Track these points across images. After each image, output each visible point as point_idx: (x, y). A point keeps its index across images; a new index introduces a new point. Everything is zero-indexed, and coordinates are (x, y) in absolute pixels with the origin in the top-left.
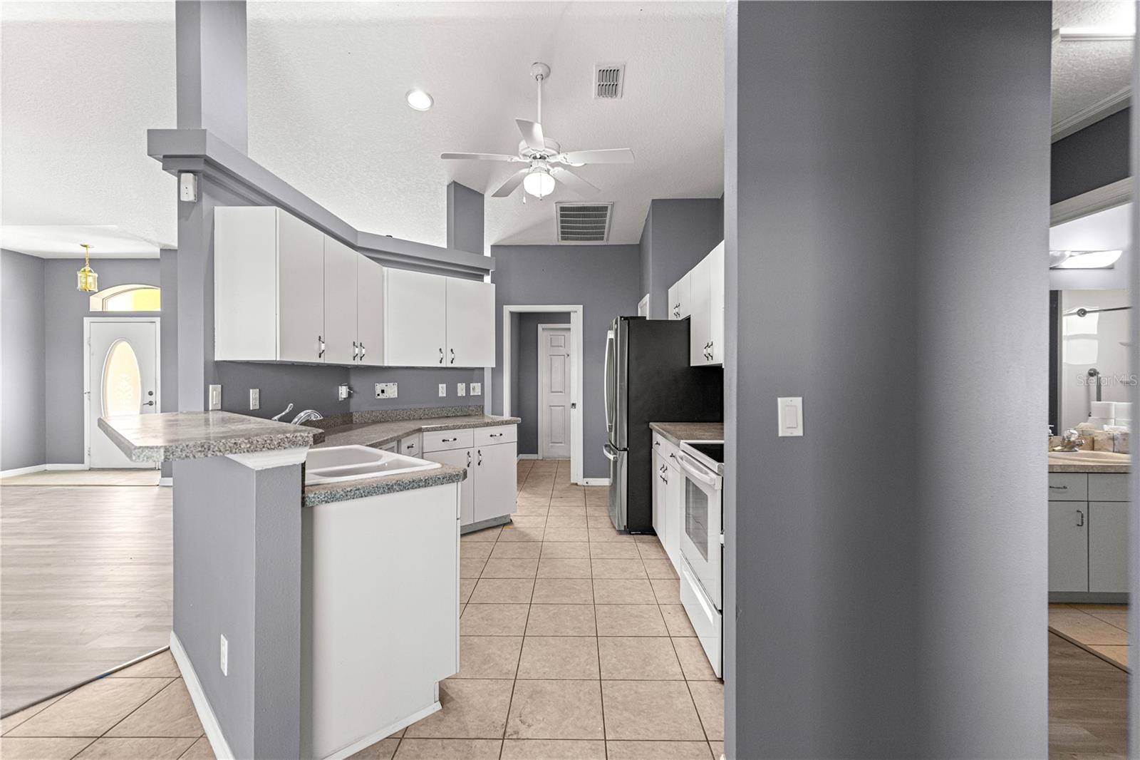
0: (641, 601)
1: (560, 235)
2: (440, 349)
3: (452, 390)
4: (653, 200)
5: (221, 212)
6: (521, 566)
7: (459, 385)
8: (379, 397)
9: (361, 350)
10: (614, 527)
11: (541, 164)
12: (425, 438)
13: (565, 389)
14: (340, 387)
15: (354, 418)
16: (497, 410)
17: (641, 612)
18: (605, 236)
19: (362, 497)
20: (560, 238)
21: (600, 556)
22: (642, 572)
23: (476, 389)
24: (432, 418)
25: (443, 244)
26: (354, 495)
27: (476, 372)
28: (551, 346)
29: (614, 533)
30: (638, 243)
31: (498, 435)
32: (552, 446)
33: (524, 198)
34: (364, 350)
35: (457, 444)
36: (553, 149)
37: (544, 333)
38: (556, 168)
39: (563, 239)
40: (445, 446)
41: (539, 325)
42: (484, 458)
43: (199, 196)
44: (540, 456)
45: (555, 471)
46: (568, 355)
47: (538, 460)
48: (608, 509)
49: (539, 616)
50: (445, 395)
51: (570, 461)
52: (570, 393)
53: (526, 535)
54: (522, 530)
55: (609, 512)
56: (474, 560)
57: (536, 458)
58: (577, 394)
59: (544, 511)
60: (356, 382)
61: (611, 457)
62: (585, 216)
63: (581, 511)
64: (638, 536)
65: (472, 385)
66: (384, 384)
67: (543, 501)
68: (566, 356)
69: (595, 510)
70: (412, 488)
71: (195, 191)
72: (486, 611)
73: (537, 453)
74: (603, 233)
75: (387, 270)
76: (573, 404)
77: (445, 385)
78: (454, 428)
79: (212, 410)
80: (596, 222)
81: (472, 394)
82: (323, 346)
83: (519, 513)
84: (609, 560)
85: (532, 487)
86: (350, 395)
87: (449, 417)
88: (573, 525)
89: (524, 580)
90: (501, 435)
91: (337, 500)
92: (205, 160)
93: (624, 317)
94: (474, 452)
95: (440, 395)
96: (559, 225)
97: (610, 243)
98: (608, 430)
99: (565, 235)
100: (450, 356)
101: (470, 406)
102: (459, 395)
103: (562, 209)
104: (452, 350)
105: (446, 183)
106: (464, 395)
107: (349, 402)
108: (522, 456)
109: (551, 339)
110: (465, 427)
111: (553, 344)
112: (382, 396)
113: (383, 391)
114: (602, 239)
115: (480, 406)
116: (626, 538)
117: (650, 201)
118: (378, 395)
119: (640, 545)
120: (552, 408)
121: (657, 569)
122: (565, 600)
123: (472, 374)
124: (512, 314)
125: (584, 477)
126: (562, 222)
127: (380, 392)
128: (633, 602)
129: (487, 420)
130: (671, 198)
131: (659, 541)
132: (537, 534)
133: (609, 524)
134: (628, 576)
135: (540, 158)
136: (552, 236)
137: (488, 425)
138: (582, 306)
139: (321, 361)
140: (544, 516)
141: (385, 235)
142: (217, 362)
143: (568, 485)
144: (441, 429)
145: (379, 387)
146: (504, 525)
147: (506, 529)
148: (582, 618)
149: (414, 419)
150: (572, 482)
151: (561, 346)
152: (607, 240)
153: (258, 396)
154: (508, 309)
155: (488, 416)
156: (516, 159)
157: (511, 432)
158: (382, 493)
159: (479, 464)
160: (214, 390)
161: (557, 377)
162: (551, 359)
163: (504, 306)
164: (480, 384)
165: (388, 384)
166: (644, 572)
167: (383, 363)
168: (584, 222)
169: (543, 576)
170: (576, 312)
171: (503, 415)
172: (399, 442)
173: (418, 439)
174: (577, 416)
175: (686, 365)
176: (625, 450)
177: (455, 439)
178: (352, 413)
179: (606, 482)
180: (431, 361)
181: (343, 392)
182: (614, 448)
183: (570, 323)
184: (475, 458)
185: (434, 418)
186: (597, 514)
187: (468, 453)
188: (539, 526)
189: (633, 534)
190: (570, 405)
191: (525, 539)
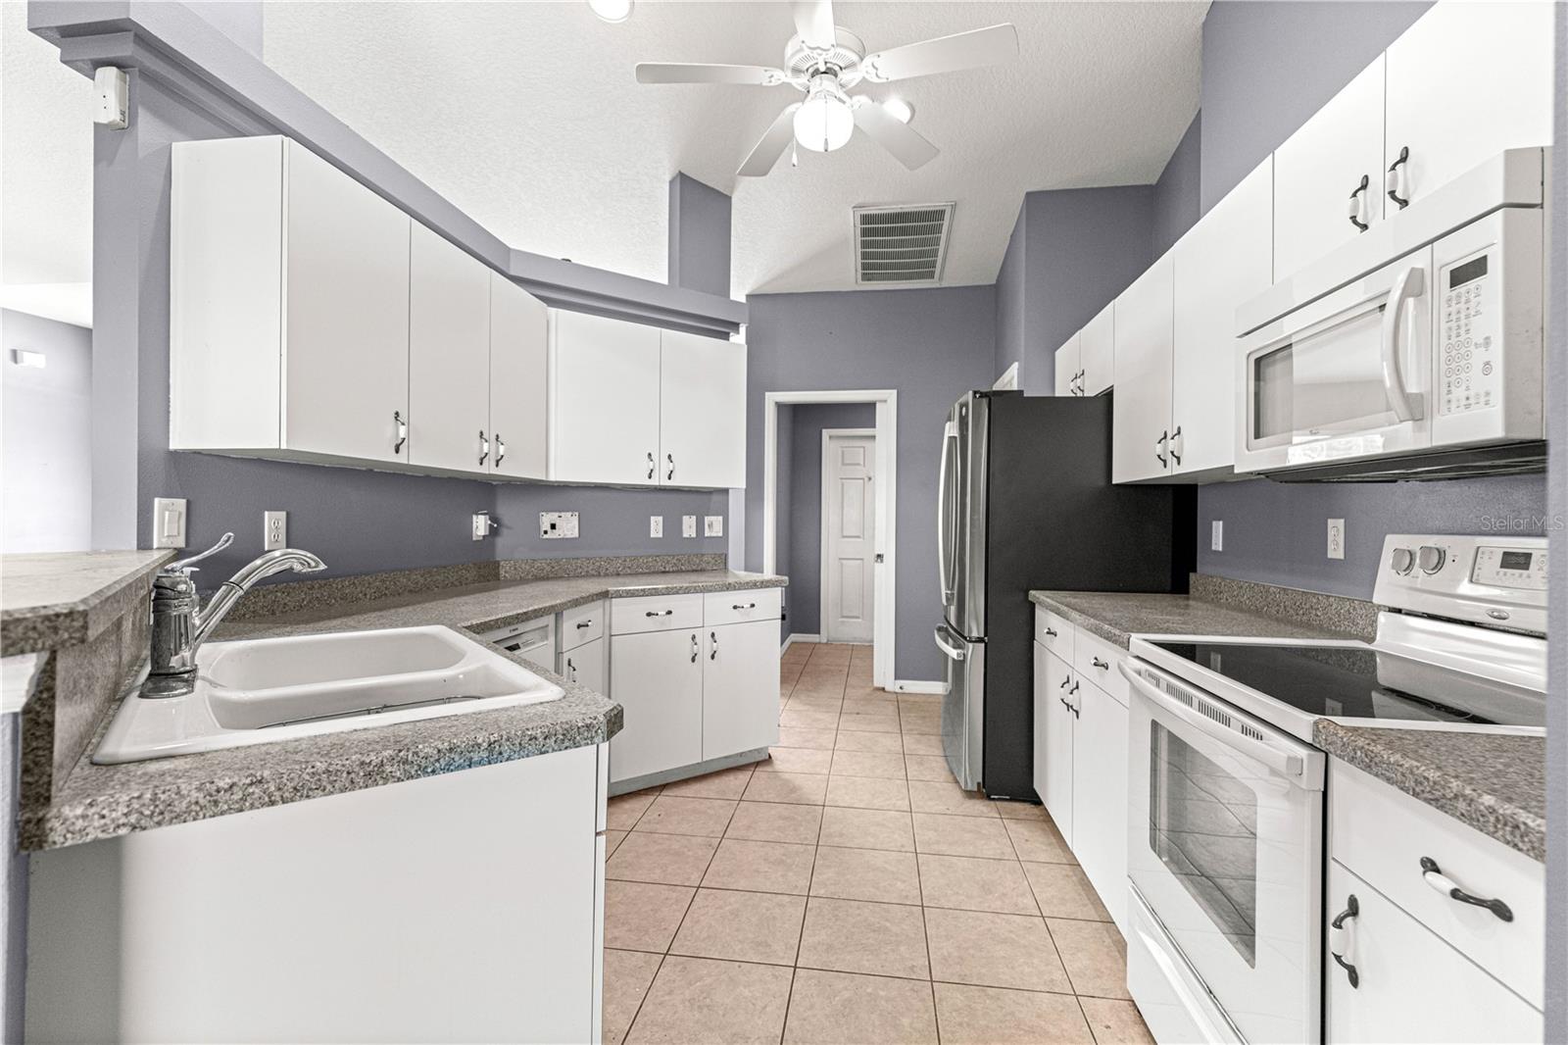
0: (1035, 980)
1: (860, 271)
2: (650, 455)
3: (673, 527)
4: (1029, 195)
5: (186, 153)
6: (781, 862)
7: (685, 518)
8: (546, 536)
9: (498, 448)
10: (957, 782)
11: (826, 83)
12: (614, 608)
13: (866, 531)
14: (474, 517)
15: (502, 572)
16: (753, 563)
17: (1039, 1016)
18: (938, 270)
19: (272, 803)
20: (860, 276)
21: (935, 848)
22: (1023, 895)
23: (714, 526)
24: (637, 574)
25: (663, 279)
26: (244, 799)
27: (715, 498)
28: (843, 464)
29: (958, 795)
30: (994, 282)
31: (747, 606)
32: (843, 622)
33: (794, 156)
34: (502, 448)
35: (674, 621)
36: (851, 49)
37: (832, 443)
38: (856, 98)
39: (866, 277)
40: (650, 624)
41: (824, 430)
42: (721, 647)
43: (130, 114)
44: (823, 638)
45: (848, 664)
46: (870, 479)
47: (820, 643)
48: (943, 742)
49: (812, 1007)
50: (660, 535)
51: (872, 647)
52: (873, 537)
53: (794, 790)
54: (786, 776)
55: (944, 750)
56: (693, 839)
57: (818, 640)
58: (885, 540)
59: (827, 739)
60: (507, 510)
61: (953, 653)
62: (903, 231)
63: (891, 742)
64: (1006, 804)
65: (707, 519)
66: (557, 514)
67: (828, 718)
68: (866, 479)
69: (919, 742)
70: (447, 769)
71: (121, 102)
72: (701, 979)
73: (819, 633)
74: (933, 265)
75: (553, 312)
76: (879, 556)
77: (660, 518)
78: (668, 592)
79: (158, 548)
80: (923, 243)
81: (707, 534)
82: (402, 431)
83: (784, 741)
84: (955, 859)
85: (810, 691)
86: (494, 532)
87: (668, 572)
88: (879, 772)
89: (786, 899)
90: (753, 606)
91: (179, 818)
92: (136, 35)
93: (981, 393)
94: (704, 637)
95: (653, 535)
96: (859, 250)
97: (945, 284)
98: (945, 603)
99: (869, 271)
100: (666, 466)
101: (703, 555)
102: (685, 535)
103: (866, 219)
104: (670, 457)
105: (668, 178)
106: (694, 535)
107: (493, 546)
108: (794, 637)
109: (843, 452)
110: (687, 591)
111: (846, 462)
112: (551, 535)
113: (553, 527)
114: (931, 275)
115: (720, 556)
116: (980, 806)
117: (1023, 196)
118: (546, 532)
119: (1011, 825)
120: (844, 562)
121: (1052, 889)
122: (867, 965)
123: (707, 499)
124: (780, 406)
125: (896, 679)
126: (864, 244)
127: (548, 528)
128: (1018, 984)
129: (731, 580)
130: (1061, 188)
131: (1048, 819)
132: (812, 789)
133: (944, 774)
134: (997, 905)
135: (825, 73)
136: (846, 273)
137: (729, 587)
138: (895, 392)
139: (401, 459)
140: (828, 750)
141: (560, 258)
142: (176, 453)
143: (868, 690)
144: (644, 593)
145: (546, 520)
146: (757, 764)
147: (761, 773)
148: (906, 1021)
149: (606, 575)
150: (877, 684)
151: (858, 464)
152: (941, 279)
153: (283, 524)
154: (772, 399)
155: (738, 572)
156: (781, 77)
157: (772, 601)
158: (343, 790)
159: (713, 657)
160: (164, 508)
161: (852, 514)
162: (843, 485)
163: (767, 394)
164: (721, 518)
165: (562, 514)
166: (1030, 896)
167: (547, 475)
168: (902, 244)
169: (822, 892)
170: (885, 401)
171: (762, 572)
172: (558, 616)
173: (601, 610)
174: (885, 577)
175: (1102, 483)
176: (980, 640)
177: (669, 613)
178: (498, 563)
179: (938, 688)
180: (635, 475)
181: (480, 525)
182: (959, 636)
183: (874, 426)
184: (705, 646)
185: (641, 574)
186: (922, 750)
187: (694, 637)
188: (818, 770)
189: (994, 799)
190: (873, 557)
191: (792, 798)
